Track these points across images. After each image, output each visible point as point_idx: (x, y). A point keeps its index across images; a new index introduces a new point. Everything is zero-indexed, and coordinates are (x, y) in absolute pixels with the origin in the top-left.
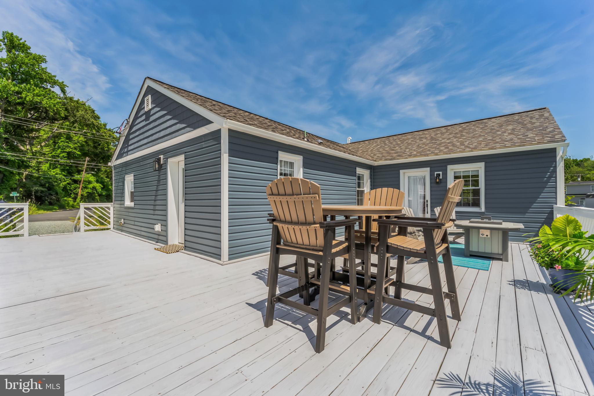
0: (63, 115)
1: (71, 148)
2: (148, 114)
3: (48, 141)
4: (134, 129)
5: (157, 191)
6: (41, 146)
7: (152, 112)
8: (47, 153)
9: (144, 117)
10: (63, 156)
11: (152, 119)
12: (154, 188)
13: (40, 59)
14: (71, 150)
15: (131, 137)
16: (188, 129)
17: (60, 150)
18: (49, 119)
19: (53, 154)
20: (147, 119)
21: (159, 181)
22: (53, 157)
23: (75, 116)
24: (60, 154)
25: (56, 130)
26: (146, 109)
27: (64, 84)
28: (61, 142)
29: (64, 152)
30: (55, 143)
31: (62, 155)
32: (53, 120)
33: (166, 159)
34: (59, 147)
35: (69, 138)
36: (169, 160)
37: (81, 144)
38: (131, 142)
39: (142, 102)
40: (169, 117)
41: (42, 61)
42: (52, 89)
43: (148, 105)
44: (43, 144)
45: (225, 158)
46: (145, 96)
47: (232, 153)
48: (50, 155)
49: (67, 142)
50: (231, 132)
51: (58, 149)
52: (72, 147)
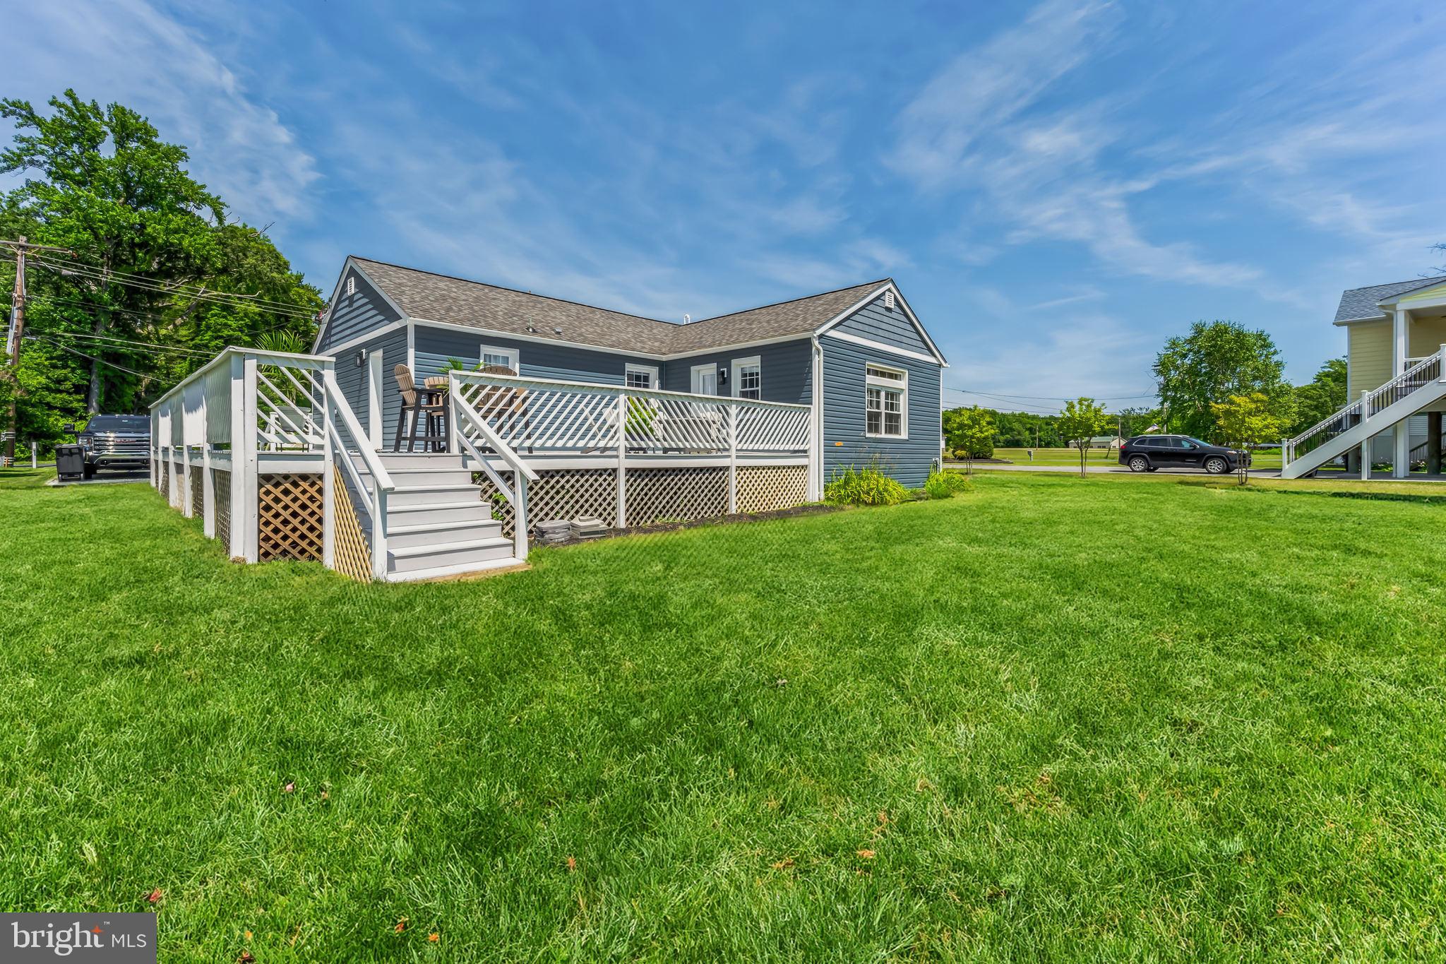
0: (219, 265)
1: (233, 330)
2: (351, 298)
3: (187, 314)
4: (337, 315)
5: (359, 390)
6: (175, 325)
7: (356, 297)
8: (184, 339)
9: (347, 303)
10: (216, 346)
11: (356, 305)
12: (357, 388)
13: (176, 154)
14: (231, 332)
15: (334, 324)
16: (386, 322)
17: (210, 333)
18: (192, 272)
19: (197, 341)
20: (350, 305)
21: (361, 379)
22: (196, 347)
23: (242, 266)
24: (210, 341)
25: (204, 292)
26: (349, 294)
27: (221, 200)
28: (213, 315)
29: (216, 338)
30: (199, 319)
31: (213, 343)
32: (199, 273)
33: (368, 353)
34: (208, 327)
35: (228, 309)
36: (371, 355)
37: (251, 321)
38: (333, 332)
39: (345, 285)
40: (371, 306)
41: (179, 159)
42: (197, 213)
43: (352, 289)
44: (179, 321)
45: (411, 353)
46: (347, 278)
47: (418, 348)
48: (191, 343)
49: (224, 317)
50: (418, 328)
51: (207, 332)
52: (234, 326)
